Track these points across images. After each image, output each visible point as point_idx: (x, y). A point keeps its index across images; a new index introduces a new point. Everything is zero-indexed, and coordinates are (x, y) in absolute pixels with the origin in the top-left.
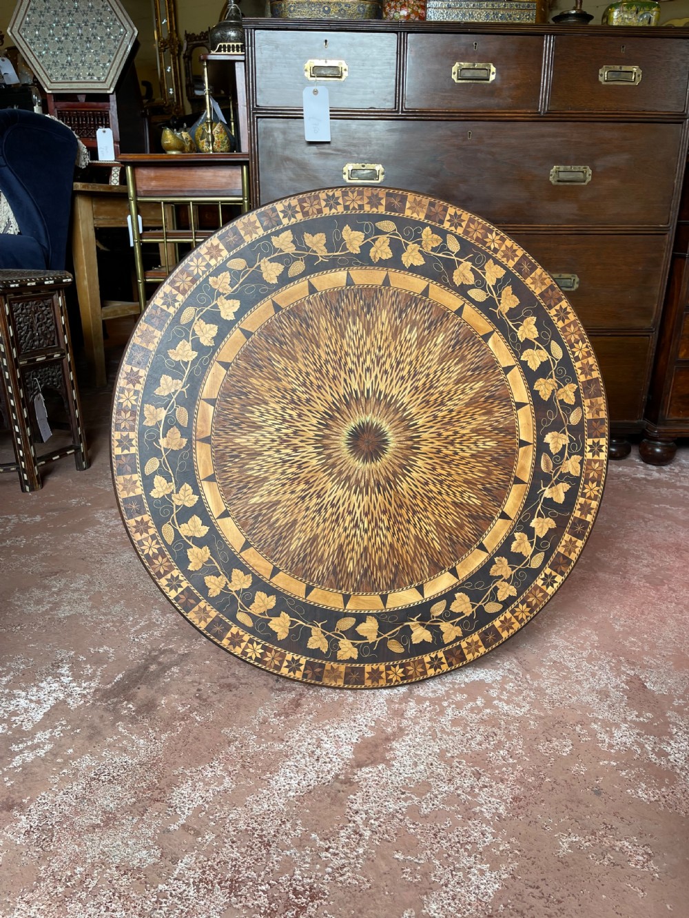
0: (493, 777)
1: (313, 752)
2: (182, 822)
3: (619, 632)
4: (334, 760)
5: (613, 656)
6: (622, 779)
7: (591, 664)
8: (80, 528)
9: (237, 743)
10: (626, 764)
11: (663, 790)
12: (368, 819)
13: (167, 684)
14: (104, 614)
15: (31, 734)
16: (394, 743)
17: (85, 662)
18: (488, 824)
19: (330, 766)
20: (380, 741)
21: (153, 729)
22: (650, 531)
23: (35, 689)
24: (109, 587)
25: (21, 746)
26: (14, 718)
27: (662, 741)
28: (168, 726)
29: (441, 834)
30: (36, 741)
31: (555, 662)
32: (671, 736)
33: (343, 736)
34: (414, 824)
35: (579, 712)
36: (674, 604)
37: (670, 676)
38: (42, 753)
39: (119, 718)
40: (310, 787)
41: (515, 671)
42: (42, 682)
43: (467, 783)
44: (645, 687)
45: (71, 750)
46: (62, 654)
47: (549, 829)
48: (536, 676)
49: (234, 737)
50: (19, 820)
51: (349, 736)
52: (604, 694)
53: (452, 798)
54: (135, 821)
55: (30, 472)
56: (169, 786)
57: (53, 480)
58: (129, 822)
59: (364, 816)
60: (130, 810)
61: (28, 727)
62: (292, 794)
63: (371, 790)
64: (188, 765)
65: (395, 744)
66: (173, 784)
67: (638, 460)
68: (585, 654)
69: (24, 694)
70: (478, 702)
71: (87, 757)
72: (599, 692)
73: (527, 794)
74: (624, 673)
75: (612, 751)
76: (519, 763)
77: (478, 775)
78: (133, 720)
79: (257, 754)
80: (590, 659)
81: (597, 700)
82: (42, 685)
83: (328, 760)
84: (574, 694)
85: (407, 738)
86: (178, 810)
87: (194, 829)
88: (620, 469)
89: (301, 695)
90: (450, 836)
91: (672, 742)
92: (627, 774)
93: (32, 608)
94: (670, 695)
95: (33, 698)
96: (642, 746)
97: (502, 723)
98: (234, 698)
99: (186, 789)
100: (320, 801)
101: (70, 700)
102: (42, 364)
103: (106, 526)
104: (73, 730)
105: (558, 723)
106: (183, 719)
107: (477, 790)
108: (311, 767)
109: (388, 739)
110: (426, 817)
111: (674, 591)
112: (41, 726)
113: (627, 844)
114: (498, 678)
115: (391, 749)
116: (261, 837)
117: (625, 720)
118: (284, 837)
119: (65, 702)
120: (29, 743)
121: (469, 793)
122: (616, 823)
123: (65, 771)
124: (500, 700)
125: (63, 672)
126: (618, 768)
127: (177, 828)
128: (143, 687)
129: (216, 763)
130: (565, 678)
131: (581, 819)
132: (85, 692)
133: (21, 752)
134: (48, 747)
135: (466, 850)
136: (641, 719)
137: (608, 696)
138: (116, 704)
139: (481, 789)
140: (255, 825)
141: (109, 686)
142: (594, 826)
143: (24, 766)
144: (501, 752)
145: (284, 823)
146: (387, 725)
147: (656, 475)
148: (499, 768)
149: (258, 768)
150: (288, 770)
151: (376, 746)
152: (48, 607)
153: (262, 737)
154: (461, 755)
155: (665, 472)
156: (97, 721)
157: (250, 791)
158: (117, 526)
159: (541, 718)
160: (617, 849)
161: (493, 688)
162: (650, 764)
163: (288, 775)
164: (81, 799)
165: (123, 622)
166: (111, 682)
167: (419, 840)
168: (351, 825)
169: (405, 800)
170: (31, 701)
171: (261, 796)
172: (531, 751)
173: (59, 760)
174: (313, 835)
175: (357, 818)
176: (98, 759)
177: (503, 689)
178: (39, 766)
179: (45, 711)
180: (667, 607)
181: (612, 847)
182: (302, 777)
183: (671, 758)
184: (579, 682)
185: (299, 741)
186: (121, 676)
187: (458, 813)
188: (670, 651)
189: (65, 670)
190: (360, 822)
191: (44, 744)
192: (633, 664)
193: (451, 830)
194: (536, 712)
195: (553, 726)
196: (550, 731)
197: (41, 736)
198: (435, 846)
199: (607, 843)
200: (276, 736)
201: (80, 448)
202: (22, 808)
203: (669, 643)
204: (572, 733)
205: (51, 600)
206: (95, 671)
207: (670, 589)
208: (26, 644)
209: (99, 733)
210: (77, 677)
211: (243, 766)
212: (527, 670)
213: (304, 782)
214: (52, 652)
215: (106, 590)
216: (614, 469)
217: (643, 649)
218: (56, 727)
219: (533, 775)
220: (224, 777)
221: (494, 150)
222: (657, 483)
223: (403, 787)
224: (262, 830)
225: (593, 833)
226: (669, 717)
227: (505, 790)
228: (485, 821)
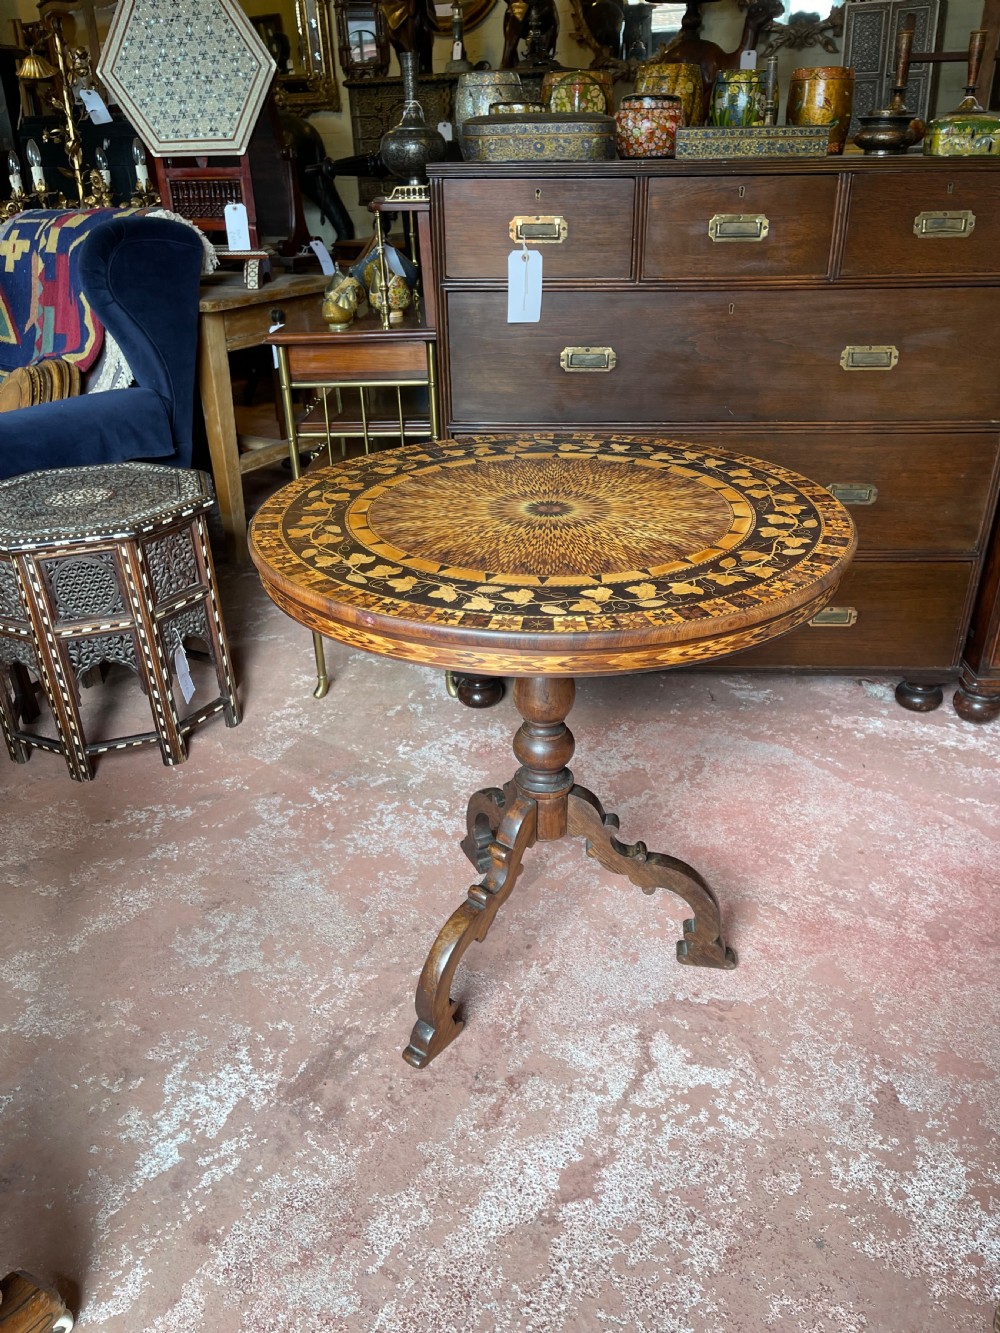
0: (709, 1222)
1: (515, 1179)
2: (380, 1263)
3: (880, 1016)
4: (538, 1191)
5: (867, 1052)
6: (850, 1228)
7: (839, 1065)
8: (238, 830)
9: (434, 1163)
10: (857, 1209)
11: (893, 1243)
12: (572, 1269)
13: (355, 1079)
14: (280, 972)
15: (216, 1144)
16: (603, 1170)
17: (265, 1044)
18: (697, 1281)
19: (533, 1198)
20: (588, 1168)
21: (344, 1141)
22: (946, 845)
23: (214, 1081)
24: (281, 929)
25: (207, 1159)
26: (196, 1121)
27: (903, 1177)
28: (359, 1139)
29: (647, 1291)
30: (222, 1153)
31: (796, 1060)
32: (914, 1169)
33: (548, 1159)
34: (619, 1277)
35: (816, 1136)
36: (954, 972)
37: (930, 1085)
38: (230, 1169)
39: (306, 1125)
40: (512, 1227)
41: (749, 1071)
42: (220, 1071)
43: (681, 1227)
44: (897, 1100)
45: (260, 1168)
46: (239, 1031)
47: (761, 1289)
48: (772, 1081)
49: (431, 1155)
50: (216, 1256)
51: (554, 1159)
52: (847, 1110)
53: (662, 1246)
54: (333, 1260)
55: (173, 743)
56: (365, 1218)
57: (199, 742)
58: (327, 1261)
59: (568, 1265)
60: (327, 1246)
61: (212, 1133)
62: (492, 1233)
63: (577, 1232)
64: (383, 1191)
65: (604, 1172)
66: (368, 1216)
67: (951, 712)
68: (834, 1049)
69: (203, 1087)
70: (701, 1117)
71: (277, 1176)
72: (843, 1107)
73: (744, 1245)
74: (877, 1078)
75: (845, 1190)
76: (738, 1203)
77: (692, 1218)
78: (322, 1129)
79: (455, 1180)
80: (839, 1057)
81: (839, 1119)
82: (222, 1075)
83: (531, 1191)
84: (813, 1109)
85: (618, 1165)
86: (375, 1248)
87: (393, 1274)
88: (925, 729)
89: (503, 1099)
90: (657, 1293)
91: (914, 1180)
92: (856, 1223)
93: (197, 960)
94: (925, 1113)
95: (214, 1094)
96: (878, 1183)
97: (726, 1147)
98: (429, 1101)
99: (382, 1222)
100: (522, 1244)
101: (253, 1099)
102: (183, 610)
103: (271, 826)
104: (259, 1139)
105: (790, 1150)
106: (374, 1129)
107: (689, 1237)
108: (513, 1200)
109: (597, 1166)
110: (633, 1268)
111: (959, 951)
112: (226, 1133)
113: (841, 1310)
114: (727, 1082)
115: (601, 1179)
116: (461, 1286)
117: (866, 1148)
118: (485, 1287)
119: (248, 1100)
120: (216, 1156)
121: (680, 1241)
122: (833, 1283)
123: (256, 1194)
124: (727, 1114)
125: (241, 1057)
126: (849, 1214)
127: (375, 1271)
128: (330, 1082)
129: (411, 1190)
130: (806, 1084)
131: (797, 1278)
132: (267, 1087)
133: (209, 1167)
134: (236, 1162)
135: (672, 1310)
136: (885, 1147)
137: (851, 1113)
138: (302, 1105)
139: (694, 1236)
140: (455, 1271)
141: (293, 1080)
142: (809, 1287)
143: (214, 1186)
144: (721, 1187)
145: (484, 1269)
146: (598, 1145)
147: (972, 741)
148: (716, 1209)
149: (456, 1198)
150: (488, 1203)
151: (584, 1174)
152: (215, 957)
153: (460, 1157)
154: (677, 1190)
155: (984, 735)
156: (284, 1128)
157: (450, 1229)
158: (282, 826)
159: (771, 1142)
160: (830, 1316)
161: (720, 1096)
162: (885, 1209)
163: (489, 1209)
164: (276, 1230)
165: (300, 985)
166: (294, 1074)
167: (623, 1296)
168: (554, 1275)
169: (612, 1246)
170: (212, 1098)
171: (461, 1235)
172: (754, 1187)
173: (249, 1180)
174: (515, 1287)
175: (560, 1267)
176: (289, 1180)
177: (732, 1098)
178: (229, 1188)
179: (228, 1112)
180: (945, 977)
181: (825, 1314)
182: (503, 1213)
183: (910, 1201)
184: (821, 1091)
185: (501, 1164)
186: (304, 1065)
187: (667, 1265)
188: (936, 1047)
189: (243, 1054)
190: (563, 1272)
191: (231, 1157)
192: (888, 1065)
193: (656, 1286)
194: (766, 1133)
195: (783, 1153)
196: (779, 1162)
197: (228, 1147)
198: (639, 1305)
199: (820, 1308)
200: (475, 1156)
201: (229, 702)
202: (218, 1240)
203: (937, 1034)
204: (803, 1164)
205: (217, 946)
206: (276, 1057)
207: (956, 947)
208: (197, 1015)
209: (287, 1145)
210: (257, 1065)
211: (441, 1196)
212: (762, 1072)
213: (505, 1219)
214: (227, 1027)
215: (277, 933)
216: (916, 730)
217: (904, 1043)
218: (241, 1135)
219: (753, 1220)
220: (421, 1210)
221: (764, 327)
222: (970, 757)
223: (611, 1230)
224: (462, 1278)
225: (808, 1296)
226: (918, 1144)
227: (720, 1238)
228: (695, 1276)
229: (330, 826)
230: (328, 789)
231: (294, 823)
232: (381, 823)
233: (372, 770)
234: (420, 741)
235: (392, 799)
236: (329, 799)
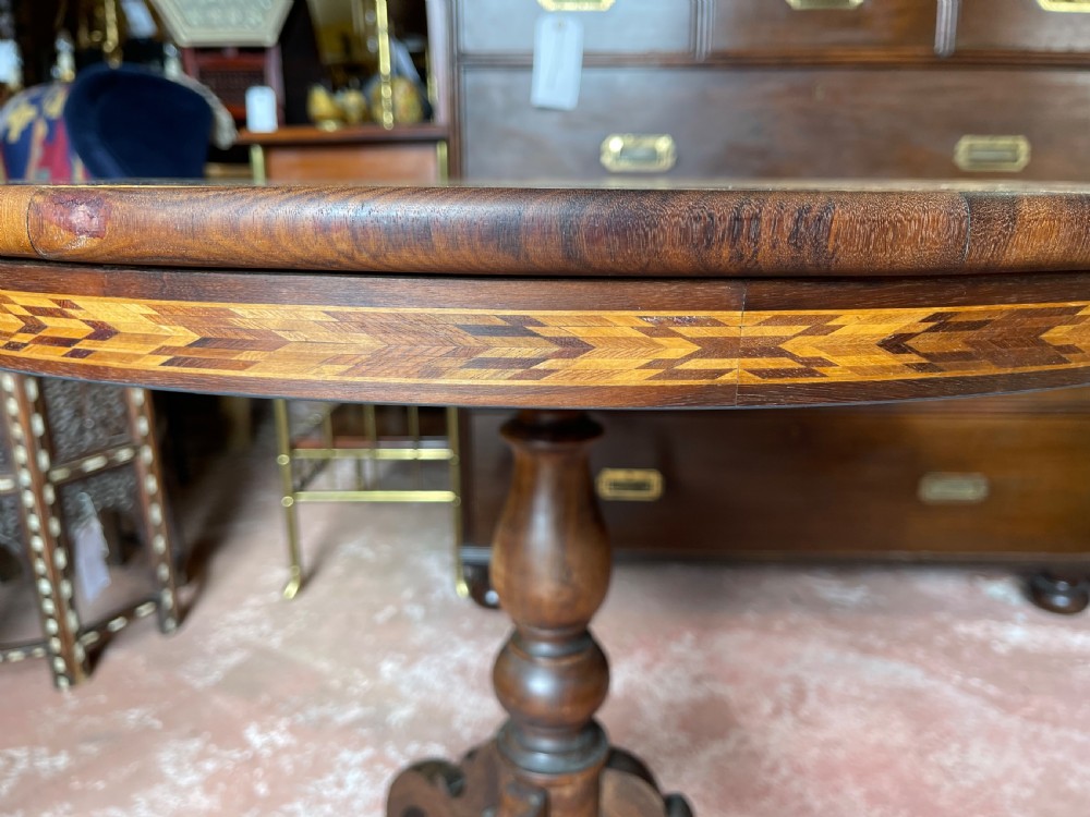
55: (67, 656)
102: (98, 473)
103: (173, 787)
221: (860, 114)
229: (262, 789)
230: (273, 727)
232: (340, 784)
233: (342, 698)
234: (414, 656)
235: (362, 744)
236: (272, 744)
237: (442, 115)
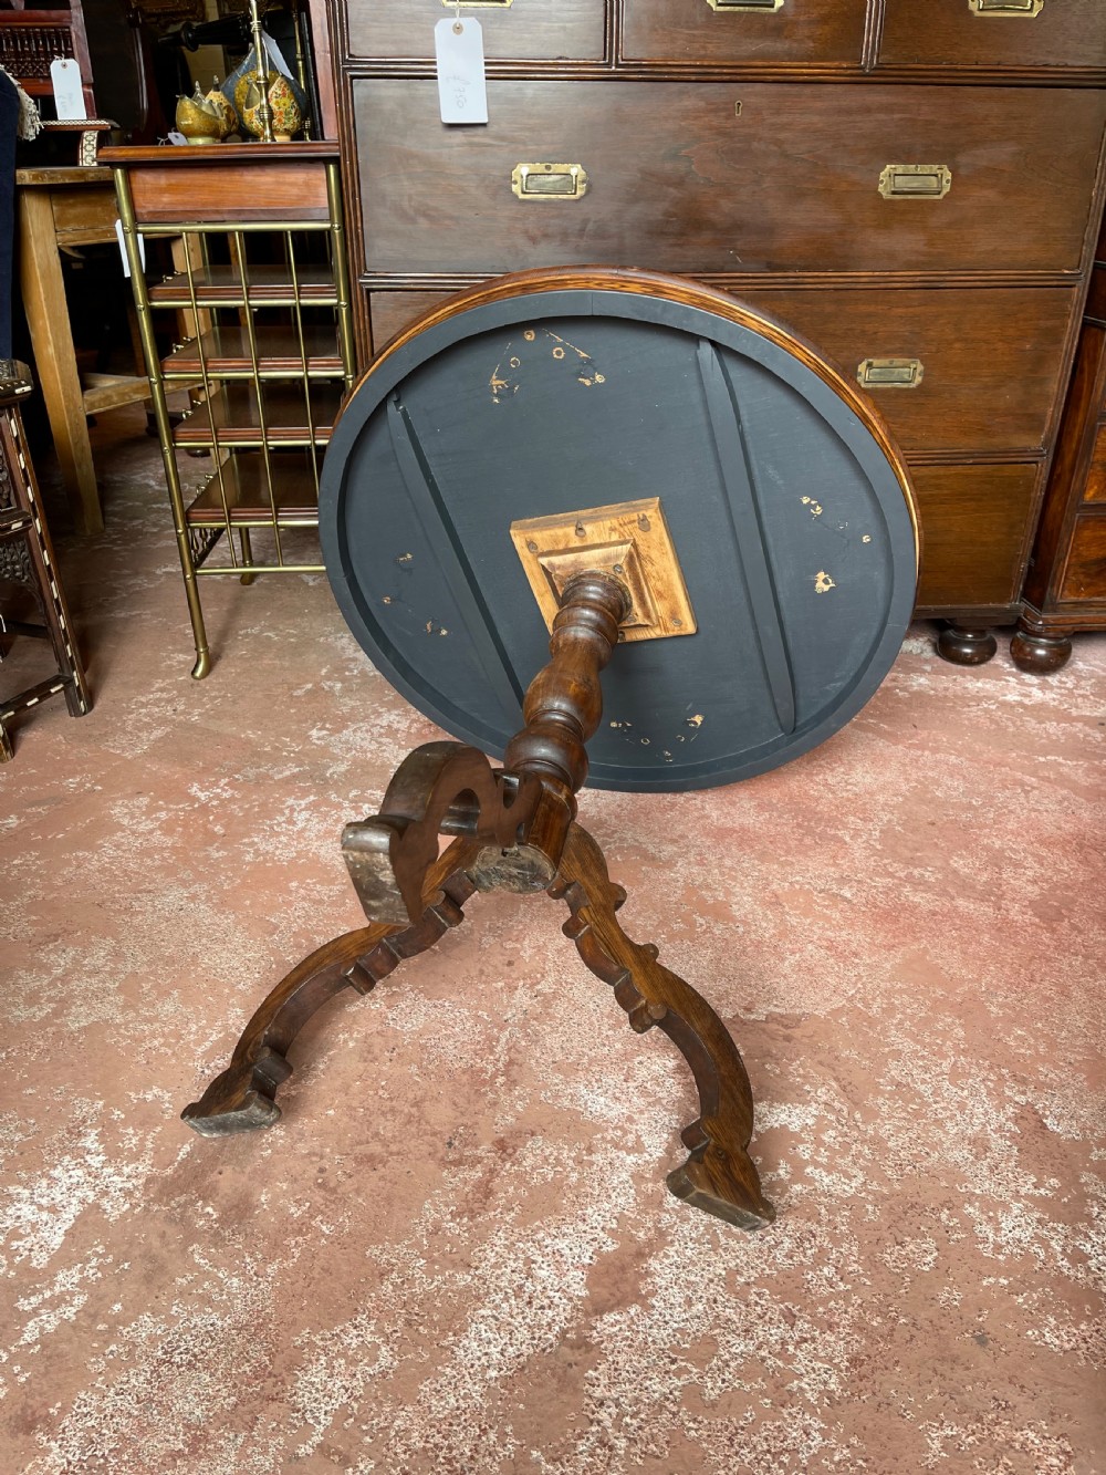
0: (816, 1321)
1: (521, 1287)
2: (317, 1439)
3: (998, 1019)
4: (556, 1301)
5: (991, 1068)
6: (1018, 1310)
7: (957, 1086)
8: (86, 840)
9: (394, 1275)
10: (1023, 1282)
11: (1083, 1327)
12: (620, 1416)
13: (267, 1161)
14: (148, 1020)
15: (48, 1276)
16: (651, 1261)
17: (125, 1123)
18: (814, 1414)
19: (550, 1313)
20: (628, 1259)
21: (252, 1255)
22: (1035, 810)
23: (44, 1182)
24: (150, 963)
25: (33, 1299)
26: (15, 1244)
27: (1076, 1232)
28: (276, 1248)
29: (741, 1438)
30: (57, 1289)
31: (898, 1085)
32: (1090, 1219)
33: (567, 1251)
34: (695, 1420)
35: (944, 1184)
36: (1080, 957)
37: (1083, 1103)
38: (70, 1313)
39: (192, 1236)
40: (522, 1359)
41: (837, 1105)
42: (55, 1167)
43: (775, 1334)
44: (1044, 1126)
45: (117, 1307)
46: (85, 1107)
47: (910, 1415)
48: (871, 1114)
49: (389, 1263)
50: (48, 1451)
51: (576, 1251)
52: (980, 1146)
53: (752, 1367)
54: (240, 1441)
56: (289, 1369)
57: (31, 738)
58: (229, 1444)
59: (614, 1410)
60: (229, 1419)
61: (40, 1260)
62: (494, 1374)
63: (621, 1358)
64: (317, 1326)
65: (654, 1264)
66: (295, 1364)
67: (1007, 665)
68: (946, 1065)
69: (26, 1193)
70: (781, 1172)
71: (145, 1318)
72: (973, 1142)
73: (872, 1352)
74: (1010, 1100)
75: (1001, 1257)
76: (855, 1290)
77: (790, 1318)
78: (217, 1239)
79: (429, 1297)
80: (956, 1075)
81: (971, 1158)
82: (56, 1173)
83: (546, 1302)
84: (934, 1149)
85: (671, 1251)
86: (308, 1415)
87: (338, 1453)
88: (979, 685)
89: (492, 1171)
90: (755, 1439)
91: (1092, 1233)
92: (1025, 1302)
93: (21, 1013)
94: (1086, 1141)
95: (44, 1201)
96: (1046, 1246)
97: (823, 1211)
98: (381, 1184)
99: (316, 1373)
100: (541, 1385)
101: (106, 1204)
103: (133, 833)
104: (117, 1263)
105: (912, 1207)
106: (300, 1232)
107: (791, 1348)
108: (520, 1319)
109: (641, 1255)
110: (714, 1405)
111: (1080, 932)
112: (62, 1259)
113: (1032, 1435)
114: (810, 1121)
115: (648, 1274)
116: (449, 1461)
117: (1017, 1196)
118: (487, 1459)
119: (99, 1206)
120: (48, 1294)
121: (778, 1355)
122: (1013, 1397)
123: (113, 1347)
124: (817, 1165)
125: (88, 1145)
126: (1014, 1291)
127: (310, 1451)
128: (228, 1171)
129: (361, 1319)
130: (917, 1115)
131: (959, 1393)
132: (129, 1185)
133: (35, 1312)
134: (80, 1301)
135: (782, 1464)
136: (1042, 1191)
137: (987, 1149)
138: (184, 1206)
139: (797, 1345)
140: (438, 1439)
141: (169, 1171)
142: (979, 1406)
143: (44, 1340)
144: (826, 1270)
145: (484, 1431)
146: (638, 1225)
147: (1038, 695)
148: (824, 1301)
149: (433, 1324)
150: (483, 1327)
151: (623, 1269)
152: (48, 1008)
153: (434, 1262)
154: (762, 1280)
155: (1051, 688)
156: (156, 1243)
157: (425, 1372)
158: (151, 832)
159: (884, 1198)
160: (1017, 1446)
161: (803, 1141)
162: (1061, 1280)
163: (484, 1335)
164: (146, 1402)
165: (180, 1037)
166: (172, 1163)
167: (705, 1451)
168: (594, 1429)
169: (678, 1373)
170: (41, 1208)
171: (443, 1380)
172: (873, 1264)
173: (101, 1327)
174: (535, 1454)
175: (603, 1415)
176: (163, 1321)
177: (819, 1143)
178: (70, 1341)
179: (66, 1227)
180: (1070, 965)
181: (1009, 1442)
182: (506, 1340)
183: (1092, 1263)
184: (939, 1123)
185: (496, 1266)
186: (187, 1148)
187: (764, 1394)
188: (1079, 1053)
189: (90, 1141)
190: (608, 1423)
191: (72, 1294)
192: (1024, 1081)
193: (754, 1428)
194: (874, 1186)
195: (905, 1213)
196: (900, 1224)
197: (66, 1279)
198: (732, 1462)
199: (1001, 1433)
200: (457, 1257)
201: (72, 680)
202: (51, 1425)
203: (1076, 1037)
204: (935, 1225)
205: (53, 993)
206: (142, 1140)
207: (1074, 927)
208: (20, 1090)
209: (162, 1268)
210: (113, 1155)
211: (408, 1323)
212: (856, 1104)
213: (510, 1349)
214: (65, 1103)
215: (145, 969)
216: (969, 685)
217: (1037, 1052)
218: (88, 1260)
219: (880, 1313)
220: (378, 1347)
221: (782, 136)
222: (1039, 711)
223: (672, 1349)
224: (450, 1448)
225: (979, 1419)
226: (1086, 1184)
227: (837, 1345)
228: (808, 1407)
229: (219, 829)
230: (215, 784)
231: (168, 829)
232: (291, 822)
233: (276, 759)
234: (341, 723)
235: (305, 793)
236: (217, 796)
237: (331, 131)
